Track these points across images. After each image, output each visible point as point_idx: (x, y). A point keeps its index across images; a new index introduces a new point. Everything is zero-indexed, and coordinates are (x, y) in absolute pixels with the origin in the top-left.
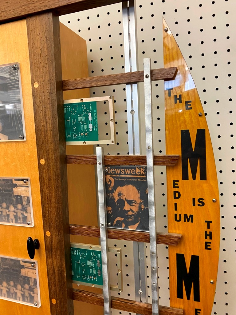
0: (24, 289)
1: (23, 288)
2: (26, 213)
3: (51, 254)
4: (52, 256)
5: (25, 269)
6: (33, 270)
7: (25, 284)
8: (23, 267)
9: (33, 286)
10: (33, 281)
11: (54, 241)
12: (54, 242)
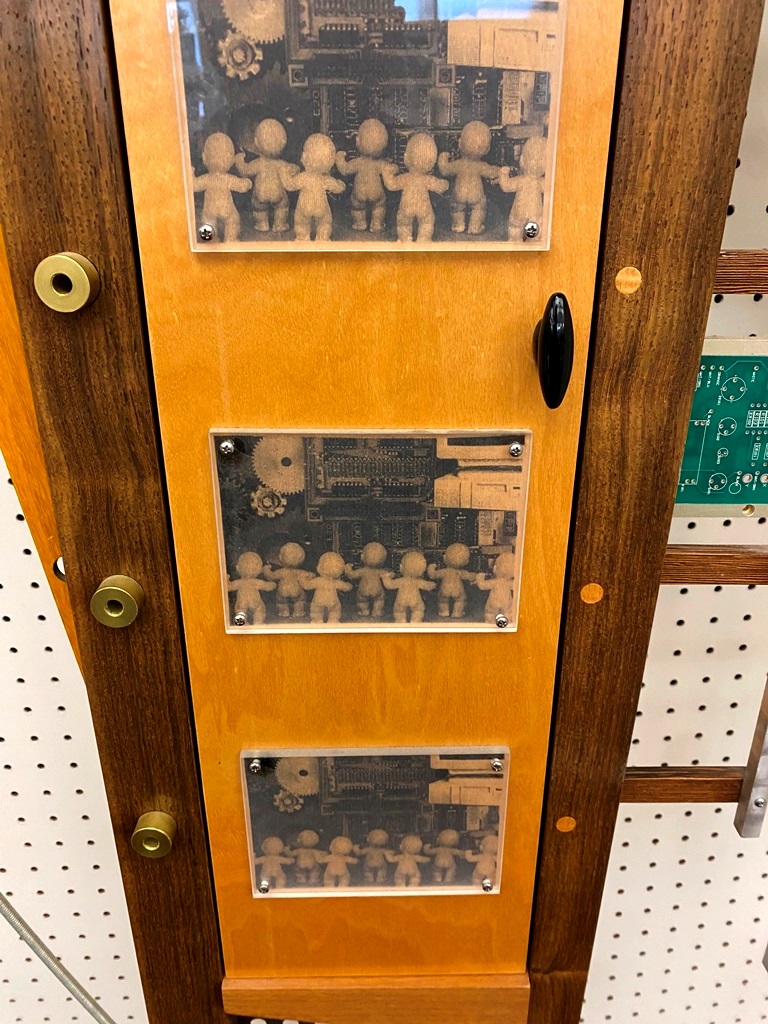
0: (443, 565)
1: (433, 566)
2: (513, 174)
3: (626, 380)
4: (626, 391)
5: (460, 474)
6: (505, 474)
7: (447, 542)
8: (451, 467)
9: (495, 544)
10: (494, 526)
11: (652, 318)
12: (656, 319)
